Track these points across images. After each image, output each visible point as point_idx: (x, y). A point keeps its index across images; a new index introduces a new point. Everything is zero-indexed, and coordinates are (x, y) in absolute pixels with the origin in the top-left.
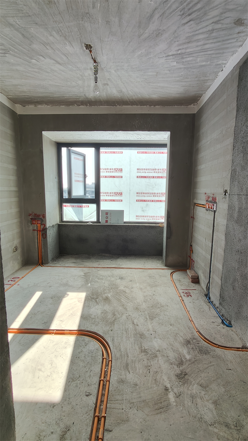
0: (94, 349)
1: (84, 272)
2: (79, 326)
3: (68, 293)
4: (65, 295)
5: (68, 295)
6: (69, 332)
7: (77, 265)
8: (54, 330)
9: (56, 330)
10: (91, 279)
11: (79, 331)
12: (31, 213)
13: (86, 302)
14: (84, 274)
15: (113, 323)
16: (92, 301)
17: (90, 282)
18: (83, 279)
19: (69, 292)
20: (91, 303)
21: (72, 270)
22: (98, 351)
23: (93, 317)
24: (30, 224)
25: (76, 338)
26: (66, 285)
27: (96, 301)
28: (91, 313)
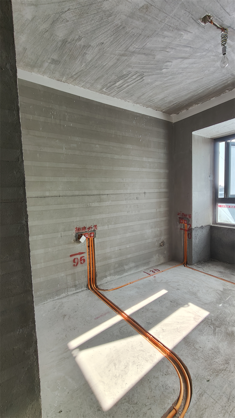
0: (170, 385)
1: (225, 288)
2: (175, 347)
3: (190, 304)
4: (185, 305)
5: (189, 306)
6: (162, 347)
7: (222, 276)
8: (151, 335)
9: (153, 337)
10: (227, 299)
11: (172, 352)
12: (180, 212)
13: (202, 324)
14: (222, 290)
15: (217, 372)
16: (209, 326)
17: (224, 303)
18: (218, 295)
19: (192, 303)
20: (206, 329)
21: (213, 279)
22: (173, 393)
23: (197, 346)
24: (178, 223)
25: (163, 359)
26: (194, 294)
27: (215, 329)
28: (198, 341)
